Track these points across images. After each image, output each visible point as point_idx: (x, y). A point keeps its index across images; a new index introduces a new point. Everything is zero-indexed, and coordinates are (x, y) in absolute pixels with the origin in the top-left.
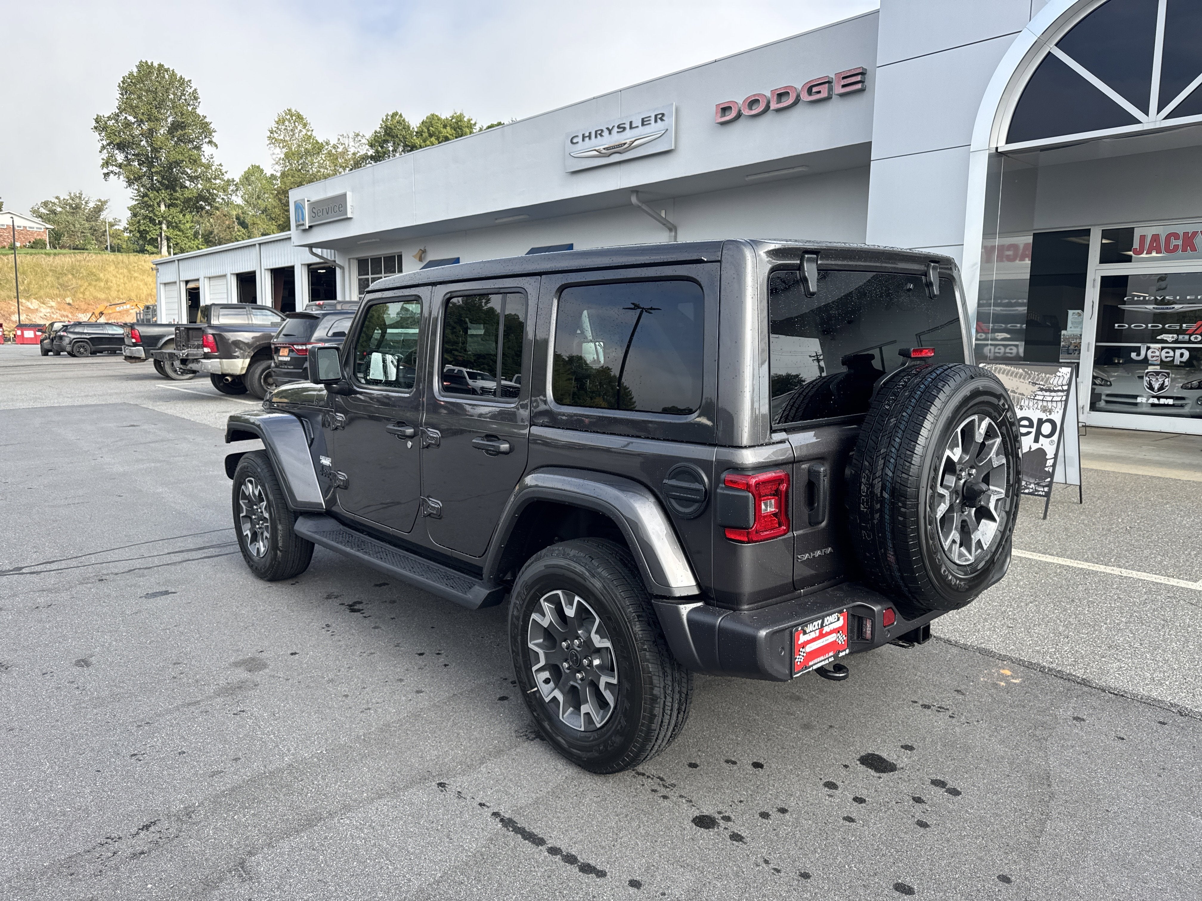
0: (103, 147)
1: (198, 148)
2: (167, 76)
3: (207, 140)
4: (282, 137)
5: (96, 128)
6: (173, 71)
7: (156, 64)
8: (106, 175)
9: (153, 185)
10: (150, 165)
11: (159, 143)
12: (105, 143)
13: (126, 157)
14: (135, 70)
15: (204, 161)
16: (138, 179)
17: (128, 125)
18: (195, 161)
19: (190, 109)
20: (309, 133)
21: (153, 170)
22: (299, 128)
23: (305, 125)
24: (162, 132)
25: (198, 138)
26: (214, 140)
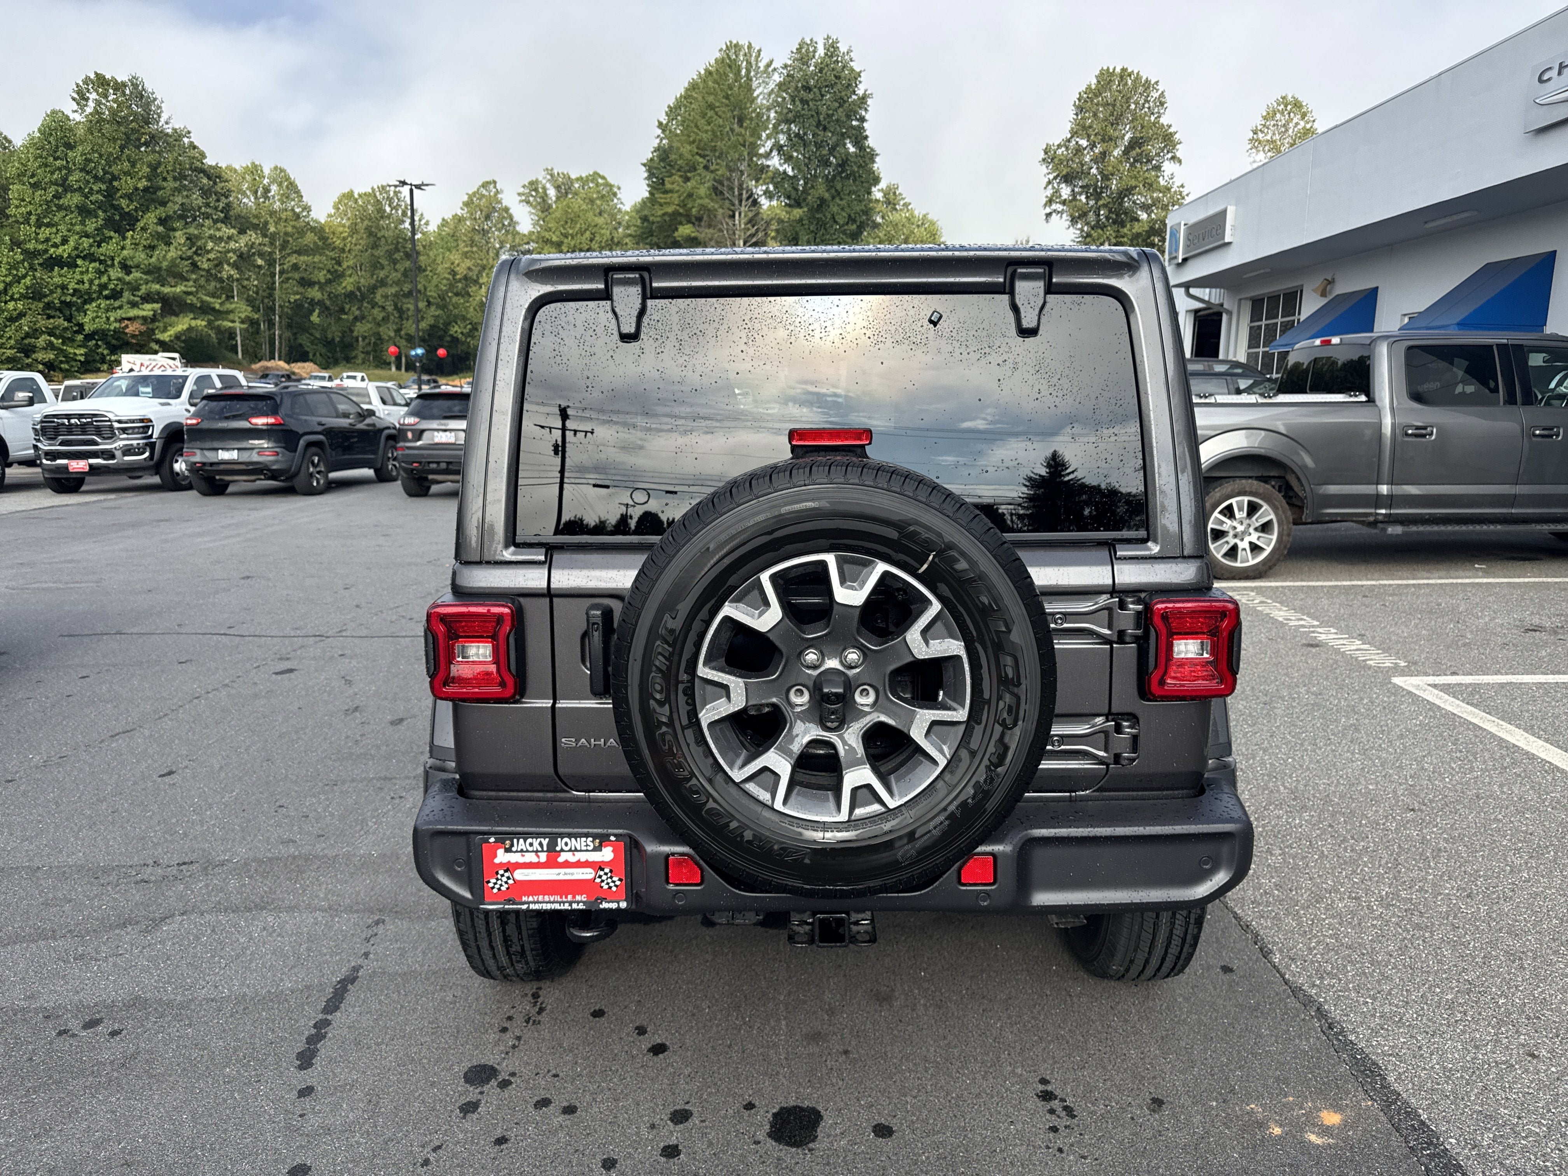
0: (1049, 182)
1: (1158, 168)
2: (1130, 82)
3: (1170, 155)
4: (1269, 137)
5: (1044, 160)
6: (1138, 74)
7: (1118, 70)
8: (1048, 215)
9: (1098, 221)
10: (1098, 196)
11: (1110, 168)
12: (1051, 177)
13: (1073, 191)
14: (1094, 81)
15: (1162, 182)
16: (1084, 215)
17: (1079, 150)
18: (1151, 185)
19: (1153, 118)
20: (1308, 126)
21: (1100, 203)
22: (1295, 120)
23: (1304, 115)
24: (1115, 153)
25: (1158, 155)
26: (1178, 154)
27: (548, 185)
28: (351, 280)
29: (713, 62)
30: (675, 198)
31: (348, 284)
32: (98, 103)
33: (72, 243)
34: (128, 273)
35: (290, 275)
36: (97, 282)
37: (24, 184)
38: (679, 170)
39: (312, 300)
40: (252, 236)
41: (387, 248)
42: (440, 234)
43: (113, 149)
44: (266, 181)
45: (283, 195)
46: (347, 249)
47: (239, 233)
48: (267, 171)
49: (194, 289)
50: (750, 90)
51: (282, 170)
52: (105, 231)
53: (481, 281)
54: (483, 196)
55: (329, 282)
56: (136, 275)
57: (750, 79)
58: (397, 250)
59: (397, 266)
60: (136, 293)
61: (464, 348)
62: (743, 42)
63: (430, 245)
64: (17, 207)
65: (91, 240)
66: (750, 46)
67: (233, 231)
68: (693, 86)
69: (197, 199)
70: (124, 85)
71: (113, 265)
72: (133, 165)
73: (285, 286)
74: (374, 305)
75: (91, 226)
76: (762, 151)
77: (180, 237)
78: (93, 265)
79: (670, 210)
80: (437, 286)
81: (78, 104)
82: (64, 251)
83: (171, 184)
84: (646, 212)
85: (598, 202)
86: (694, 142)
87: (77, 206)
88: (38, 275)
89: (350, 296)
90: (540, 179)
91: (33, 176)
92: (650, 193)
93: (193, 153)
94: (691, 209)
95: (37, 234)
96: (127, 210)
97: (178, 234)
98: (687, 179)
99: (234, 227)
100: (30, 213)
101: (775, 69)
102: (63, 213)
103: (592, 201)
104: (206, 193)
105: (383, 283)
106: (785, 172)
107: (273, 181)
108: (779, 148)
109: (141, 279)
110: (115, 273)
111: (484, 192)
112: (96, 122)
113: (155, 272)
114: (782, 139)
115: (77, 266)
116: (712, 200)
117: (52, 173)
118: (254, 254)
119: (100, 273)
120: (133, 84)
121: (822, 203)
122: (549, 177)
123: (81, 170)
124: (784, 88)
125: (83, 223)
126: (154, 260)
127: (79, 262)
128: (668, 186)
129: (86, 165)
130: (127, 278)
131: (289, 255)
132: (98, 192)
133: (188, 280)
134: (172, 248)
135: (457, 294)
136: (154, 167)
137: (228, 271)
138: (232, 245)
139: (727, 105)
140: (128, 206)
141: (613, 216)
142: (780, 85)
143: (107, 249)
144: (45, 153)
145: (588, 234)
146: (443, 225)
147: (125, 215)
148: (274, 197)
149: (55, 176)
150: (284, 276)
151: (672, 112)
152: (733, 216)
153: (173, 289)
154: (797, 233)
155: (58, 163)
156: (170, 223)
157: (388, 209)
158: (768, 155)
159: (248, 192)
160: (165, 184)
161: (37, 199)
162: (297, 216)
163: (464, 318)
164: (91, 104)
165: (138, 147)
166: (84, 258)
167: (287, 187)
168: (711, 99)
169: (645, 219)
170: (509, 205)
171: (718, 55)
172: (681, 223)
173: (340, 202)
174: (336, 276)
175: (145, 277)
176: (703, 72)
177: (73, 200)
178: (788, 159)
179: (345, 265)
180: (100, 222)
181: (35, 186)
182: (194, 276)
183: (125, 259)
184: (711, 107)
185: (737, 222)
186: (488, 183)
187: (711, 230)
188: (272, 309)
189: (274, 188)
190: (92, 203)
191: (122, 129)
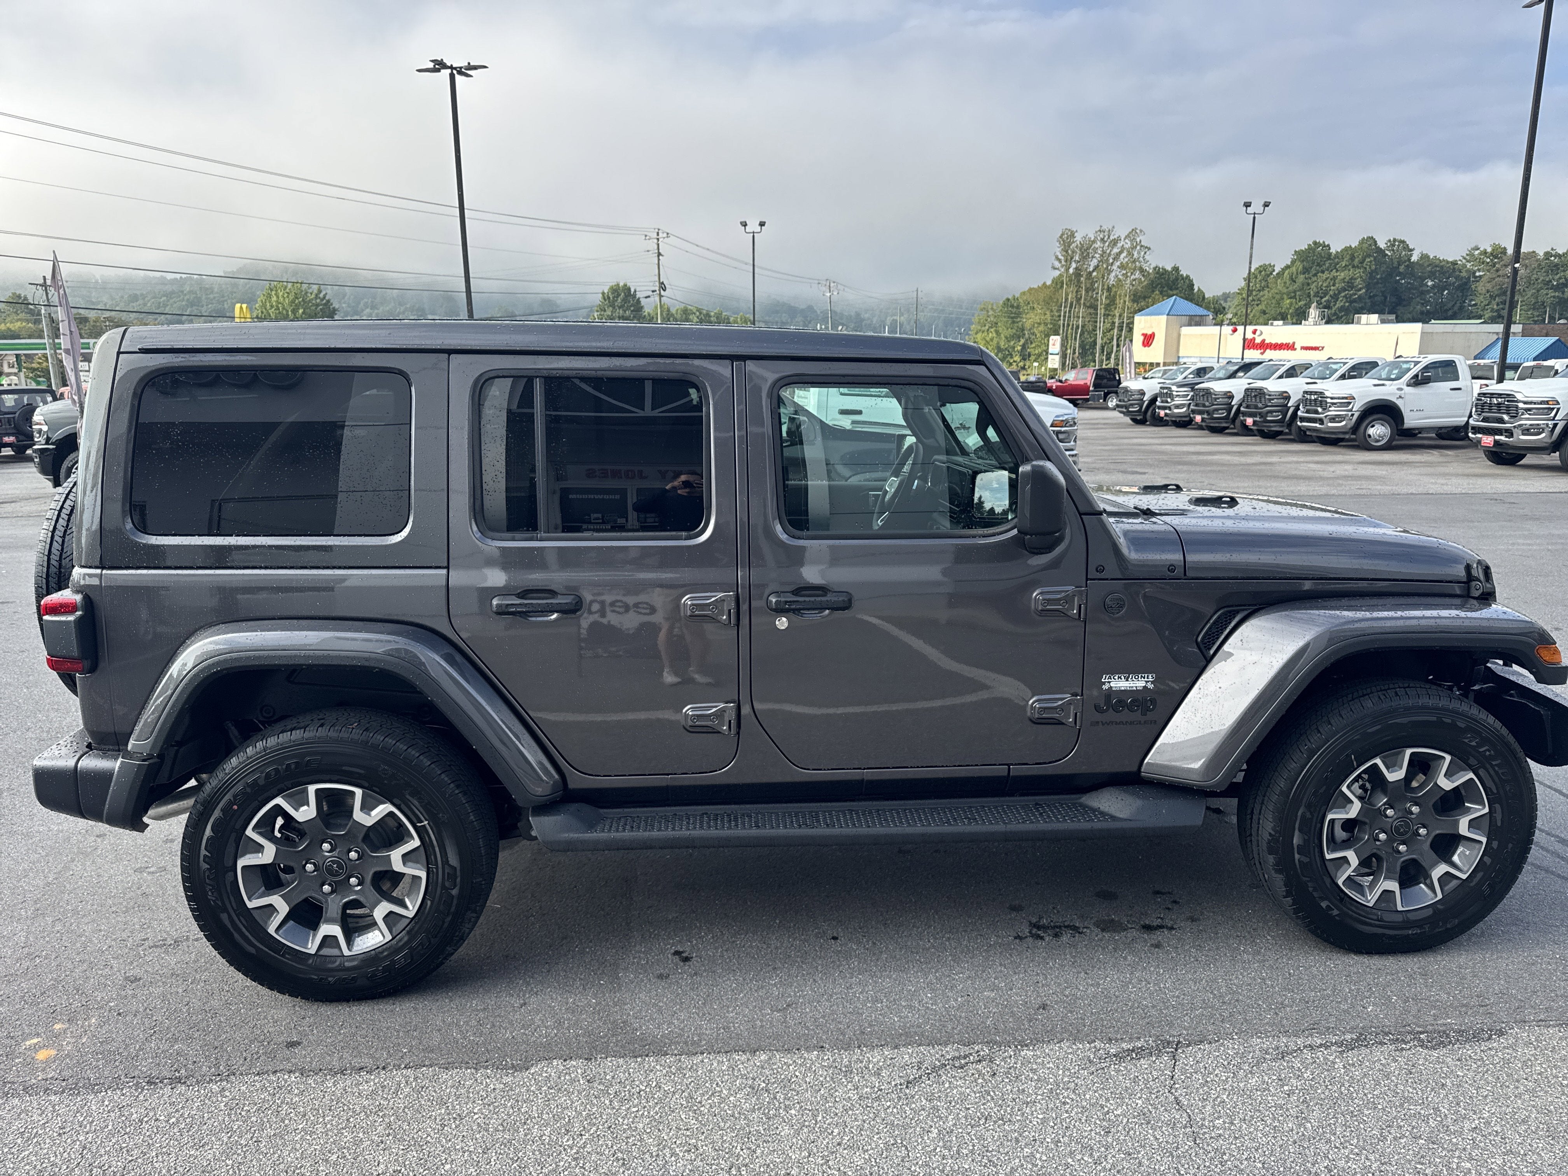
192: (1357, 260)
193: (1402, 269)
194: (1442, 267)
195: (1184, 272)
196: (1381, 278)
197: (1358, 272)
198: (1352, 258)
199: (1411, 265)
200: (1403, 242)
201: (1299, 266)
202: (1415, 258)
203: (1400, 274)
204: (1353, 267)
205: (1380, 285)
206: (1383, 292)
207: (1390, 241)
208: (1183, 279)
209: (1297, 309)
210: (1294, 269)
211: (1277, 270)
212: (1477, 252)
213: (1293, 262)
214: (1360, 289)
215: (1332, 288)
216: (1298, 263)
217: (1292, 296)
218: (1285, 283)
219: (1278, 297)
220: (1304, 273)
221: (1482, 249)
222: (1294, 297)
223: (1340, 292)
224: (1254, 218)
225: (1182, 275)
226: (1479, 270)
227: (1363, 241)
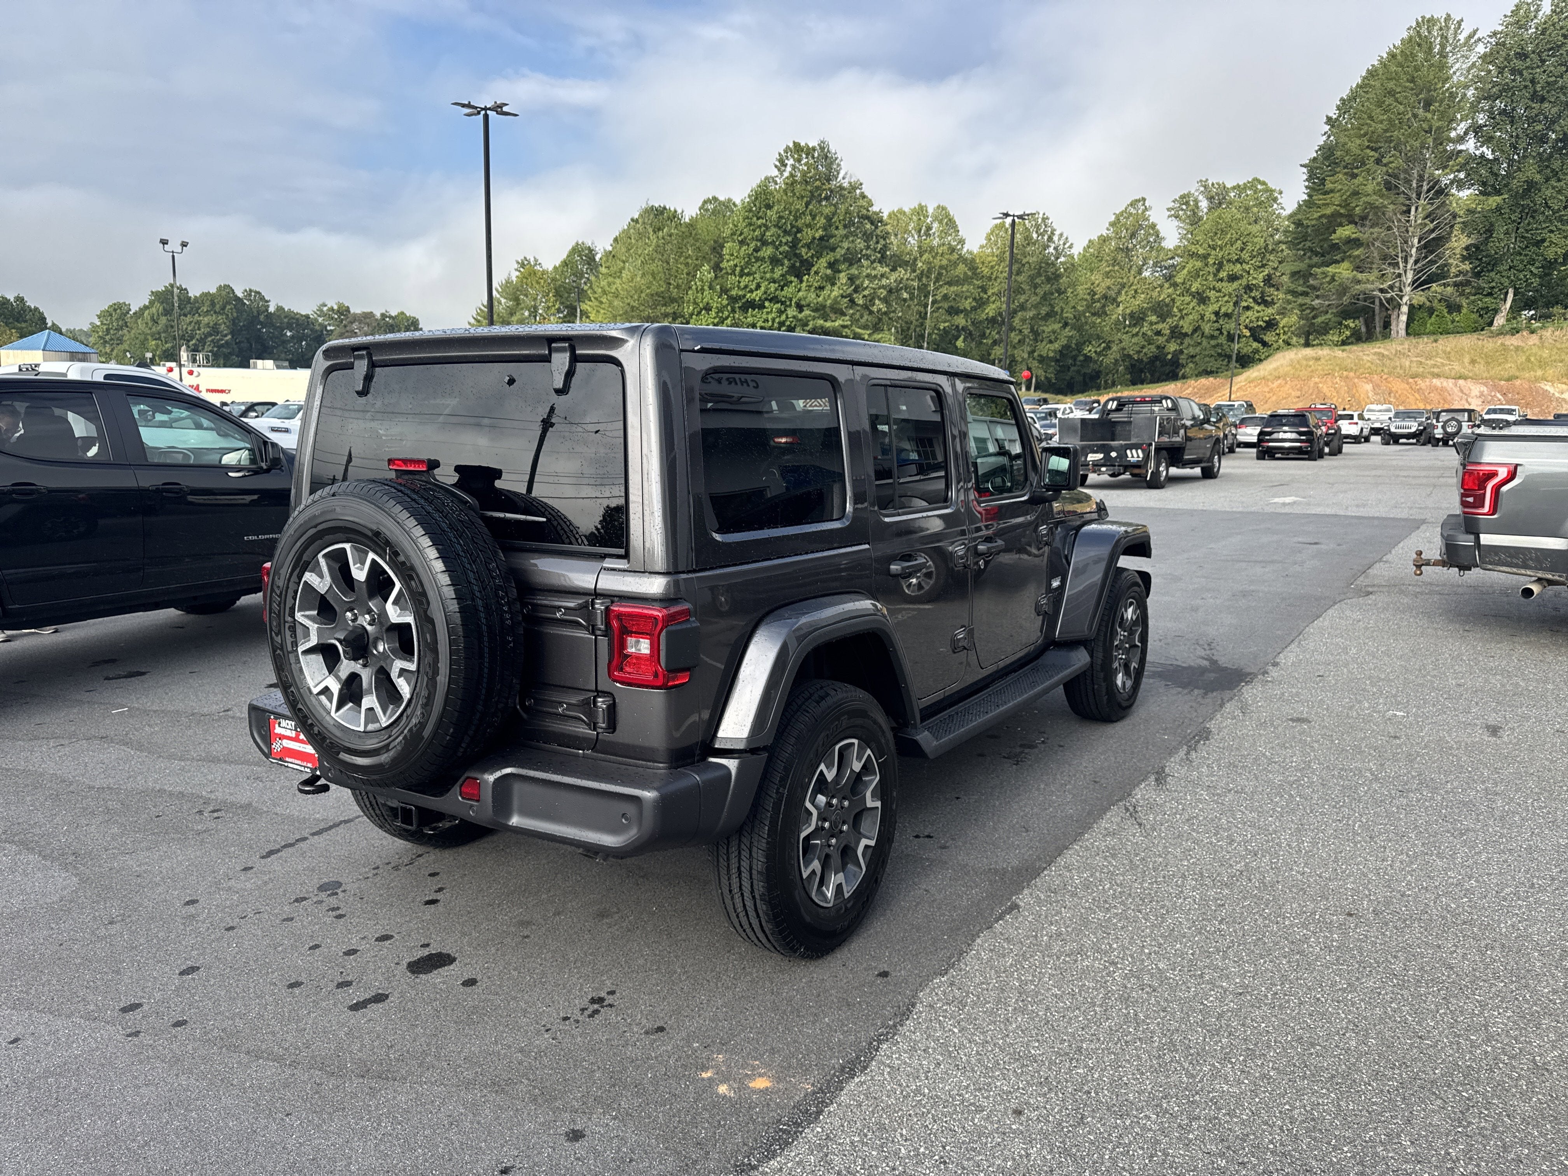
27: (1201, 197)
28: (994, 306)
29: (1398, 43)
30: (1337, 198)
31: (990, 310)
32: (794, 167)
33: (763, 289)
34: (801, 311)
35: (940, 305)
36: (777, 320)
37: (734, 242)
38: (1345, 167)
39: (957, 327)
40: (901, 273)
41: (1029, 273)
42: (1084, 256)
43: (800, 206)
44: (929, 220)
45: (942, 231)
46: (994, 277)
47: (891, 270)
48: (931, 210)
49: (849, 323)
50: (1443, 66)
51: (944, 209)
52: (788, 277)
53: (1119, 300)
54: (1131, 214)
55: (974, 309)
56: (807, 312)
57: (1443, 55)
58: (1039, 274)
59: (1038, 291)
60: (806, 328)
61: (1096, 367)
62: (1440, 15)
63: (1072, 267)
64: (728, 261)
65: (777, 285)
66: (1448, 18)
67: (887, 269)
68: (1372, 73)
69: (860, 244)
70: (814, 149)
71: (790, 305)
72: (814, 219)
73: (935, 315)
74: (1012, 329)
75: (778, 272)
76: (1453, 134)
77: (843, 278)
78: (776, 306)
79: (1328, 211)
80: (1074, 307)
81: (779, 170)
82: (757, 295)
83: (842, 232)
84: (1299, 217)
85: (1255, 210)
86: (1365, 135)
87: (769, 257)
88: (737, 316)
89: (992, 321)
90: (1192, 192)
91: (741, 234)
92: (1310, 196)
93: (862, 202)
94: (1354, 208)
95: (739, 282)
96: (805, 257)
97: (842, 275)
98: (1354, 176)
99: (887, 266)
100: (736, 266)
101: (1479, 40)
102: (759, 264)
103: (1247, 209)
104: (867, 237)
105: (1022, 307)
106: (1482, 156)
107: (936, 218)
108: (1477, 129)
109: (810, 315)
110: (792, 312)
111: (1133, 211)
112: (792, 183)
113: (821, 310)
114: (1481, 119)
115: (764, 307)
116: (1382, 196)
117: (754, 231)
118: (902, 288)
119: (781, 312)
120: (821, 148)
121: (1531, 185)
122: (1202, 189)
123: (775, 226)
124: (1488, 59)
125: (772, 271)
126: (821, 299)
127: (767, 304)
128: (1329, 186)
129: (779, 222)
130: (800, 316)
131: (941, 286)
132: (786, 244)
133: (845, 315)
134: (836, 288)
135: (1094, 314)
136: (829, 219)
137: (879, 305)
138: (884, 282)
139: (1412, 89)
140: (807, 254)
141: (1269, 223)
142: (1484, 57)
143: (788, 291)
144: (751, 215)
145: (1239, 244)
146: (1089, 247)
147: (803, 262)
148: (934, 234)
149: (756, 233)
150: (936, 305)
151: (1345, 105)
152: (1408, 211)
153: (833, 324)
154: (1492, 225)
155: (760, 222)
156: (836, 266)
157: (1035, 236)
158: (1461, 139)
159: (913, 232)
160: (836, 232)
161: (742, 254)
162: (952, 250)
163: (1099, 337)
164: (789, 169)
165: (820, 202)
166: (770, 301)
167: (947, 224)
168: (1391, 85)
169: (1299, 224)
170: (1155, 221)
171: (1405, 35)
172: (1341, 225)
173: (992, 233)
174: (981, 303)
175: (813, 314)
176: (1385, 56)
177: (767, 252)
178: (1488, 140)
179: (990, 292)
180: (785, 269)
181: (742, 243)
182: (851, 311)
183: (800, 300)
184: (1391, 93)
185: (1412, 218)
186: (1138, 201)
187: (1376, 230)
188: (923, 336)
189: (935, 225)
190: (780, 253)
191: (809, 188)
192: (218, 306)
193: (262, 318)
194: (297, 319)
195: (31, 303)
196: (244, 326)
197: (221, 319)
198: (213, 304)
199: (269, 316)
200: (259, 293)
201: (158, 307)
202: (272, 309)
203: (261, 323)
204: (215, 312)
205: (244, 332)
206: (248, 339)
207: (246, 290)
208: (31, 310)
209: (165, 351)
210: (154, 310)
211: (134, 309)
212: (325, 309)
213: (152, 303)
214: (226, 335)
215: (198, 332)
216: (157, 304)
217: (157, 337)
218: (147, 323)
219: (142, 337)
220: (166, 315)
221: (329, 306)
222: (159, 339)
223: (206, 337)
224: (173, 257)
225: (29, 307)
226: (329, 325)
227: (220, 288)
